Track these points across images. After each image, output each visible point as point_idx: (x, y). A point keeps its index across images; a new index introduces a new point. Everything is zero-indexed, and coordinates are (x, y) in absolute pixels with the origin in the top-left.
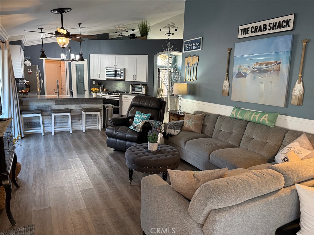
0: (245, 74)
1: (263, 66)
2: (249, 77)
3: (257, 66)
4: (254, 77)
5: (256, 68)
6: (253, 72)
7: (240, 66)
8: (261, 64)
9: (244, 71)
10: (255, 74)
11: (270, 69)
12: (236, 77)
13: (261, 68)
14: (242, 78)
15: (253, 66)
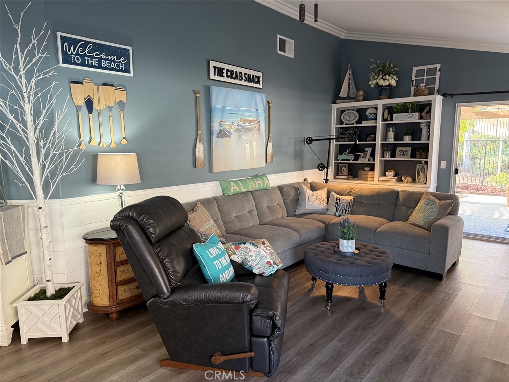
0: (229, 132)
1: (247, 124)
2: (234, 136)
3: (241, 124)
4: (239, 137)
5: (240, 126)
6: (238, 130)
7: (222, 121)
8: (245, 121)
9: (227, 128)
10: (241, 133)
11: (253, 128)
12: (218, 137)
13: (245, 126)
14: (225, 139)
15: (237, 122)
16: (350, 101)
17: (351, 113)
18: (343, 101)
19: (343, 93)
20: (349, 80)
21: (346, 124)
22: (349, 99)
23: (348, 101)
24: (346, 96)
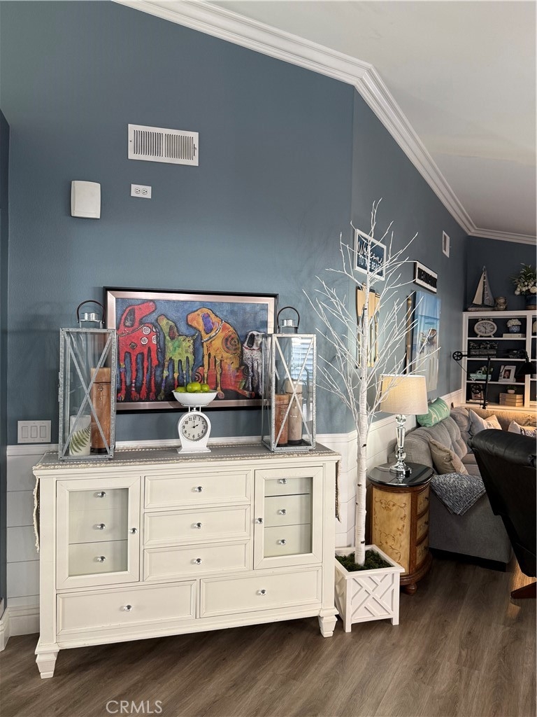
16: (486, 309)
17: (486, 323)
18: (477, 309)
19: (478, 300)
20: (484, 285)
21: (481, 336)
22: (483, 306)
23: (484, 309)
24: (480, 303)
